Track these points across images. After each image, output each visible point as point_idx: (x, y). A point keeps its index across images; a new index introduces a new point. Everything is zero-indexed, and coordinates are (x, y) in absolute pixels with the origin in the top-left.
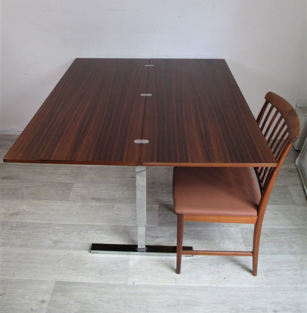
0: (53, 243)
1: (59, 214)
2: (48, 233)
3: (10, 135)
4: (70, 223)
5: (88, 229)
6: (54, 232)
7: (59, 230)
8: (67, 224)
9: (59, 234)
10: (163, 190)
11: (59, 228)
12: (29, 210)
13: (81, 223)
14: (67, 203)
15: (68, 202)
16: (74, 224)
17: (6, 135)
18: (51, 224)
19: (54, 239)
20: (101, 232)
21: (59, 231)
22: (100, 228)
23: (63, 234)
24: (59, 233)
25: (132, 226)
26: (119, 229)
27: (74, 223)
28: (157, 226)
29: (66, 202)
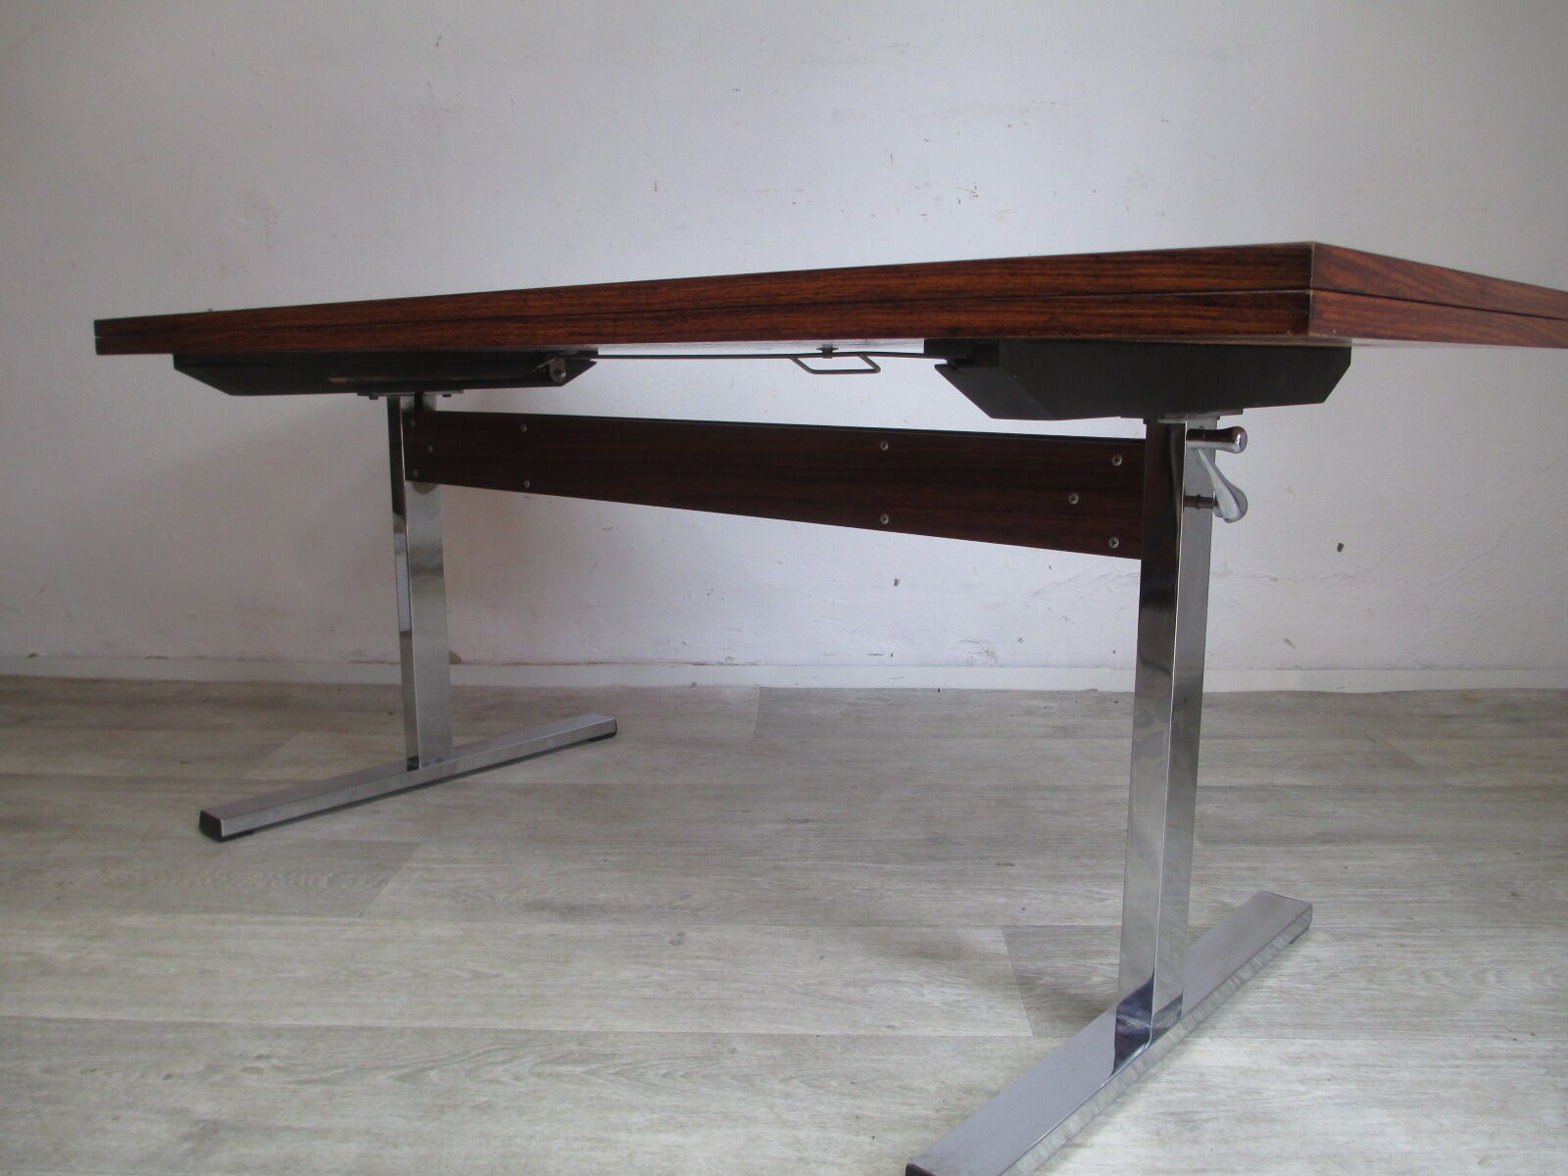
0: (187, 1137)
1: (282, 975)
2: (168, 1076)
3: (95, 681)
4: (352, 1022)
5: (489, 1052)
6: (212, 1069)
7: (259, 1057)
8: (329, 1029)
9: (251, 1080)
10: (1012, 865)
11: (264, 1051)
12: (70, 956)
13: (435, 1023)
14: (349, 924)
15: (361, 921)
16: (380, 1029)
17: (73, 681)
18: (211, 1026)
19: (203, 1109)
20: (587, 1073)
21: (260, 1064)
22: (582, 1048)
23: (290, 1083)
24: (254, 1077)
25: (832, 1036)
26: (733, 1051)
27: (383, 1023)
28: (1030, 1034)
29: (344, 920)
